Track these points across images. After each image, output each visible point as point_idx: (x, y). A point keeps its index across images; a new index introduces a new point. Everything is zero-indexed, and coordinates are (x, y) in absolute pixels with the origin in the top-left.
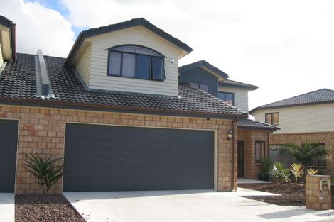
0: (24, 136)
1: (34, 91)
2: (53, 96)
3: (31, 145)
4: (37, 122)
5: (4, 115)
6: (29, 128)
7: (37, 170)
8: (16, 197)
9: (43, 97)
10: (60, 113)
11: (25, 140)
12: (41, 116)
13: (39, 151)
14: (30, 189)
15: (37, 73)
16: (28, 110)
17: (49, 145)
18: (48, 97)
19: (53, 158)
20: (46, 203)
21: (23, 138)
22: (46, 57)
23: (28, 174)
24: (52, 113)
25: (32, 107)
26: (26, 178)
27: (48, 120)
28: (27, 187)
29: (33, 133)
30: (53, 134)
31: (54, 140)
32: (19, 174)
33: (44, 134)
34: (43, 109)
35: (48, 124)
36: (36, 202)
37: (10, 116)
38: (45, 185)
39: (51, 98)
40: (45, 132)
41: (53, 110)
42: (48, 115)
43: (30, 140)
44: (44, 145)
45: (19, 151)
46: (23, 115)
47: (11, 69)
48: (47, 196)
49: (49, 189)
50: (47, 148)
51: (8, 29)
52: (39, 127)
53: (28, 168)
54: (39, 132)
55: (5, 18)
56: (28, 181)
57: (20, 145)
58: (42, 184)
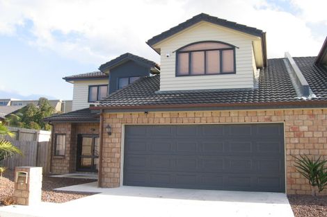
0: (290, 138)
1: (293, 93)
2: (315, 96)
3: (298, 146)
4: (301, 124)
5: (269, 119)
6: (295, 130)
7: (307, 171)
8: (288, 197)
9: (305, 98)
10: (324, 113)
11: (292, 141)
12: (305, 117)
13: (307, 152)
14: (301, 190)
15: (291, 76)
16: (291, 113)
17: (316, 146)
18: (310, 98)
19: (322, 159)
20: (321, 205)
21: (290, 140)
22: (295, 59)
23: (298, 175)
24: (316, 113)
25: (296, 109)
26: (296, 178)
27: (312, 121)
28: (298, 187)
29: (299, 135)
30: (320, 135)
31: (320, 141)
32: (289, 174)
33: (310, 134)
34: (306, 110)
35: (313, 125)
36: (310, 203)
37: (275, 120)
38: (317, 187)
39: (313, 99)
40: (311, 133)
41: (317, 110)
42: (312, 115)
43: (296, 141)
44: (311, 146)
45: (287, 152)
46: (287, 118)
47: (265, 75)
48: (320, 197)
49: (321, 190)
50: (314, 148)
51: (260, 38)
52: (305, 128)
53: (298, 169)
54: (305, 133)
55: (255, 29)
56: (298, 181)
57: (287, 146)
58: (314, 185)
